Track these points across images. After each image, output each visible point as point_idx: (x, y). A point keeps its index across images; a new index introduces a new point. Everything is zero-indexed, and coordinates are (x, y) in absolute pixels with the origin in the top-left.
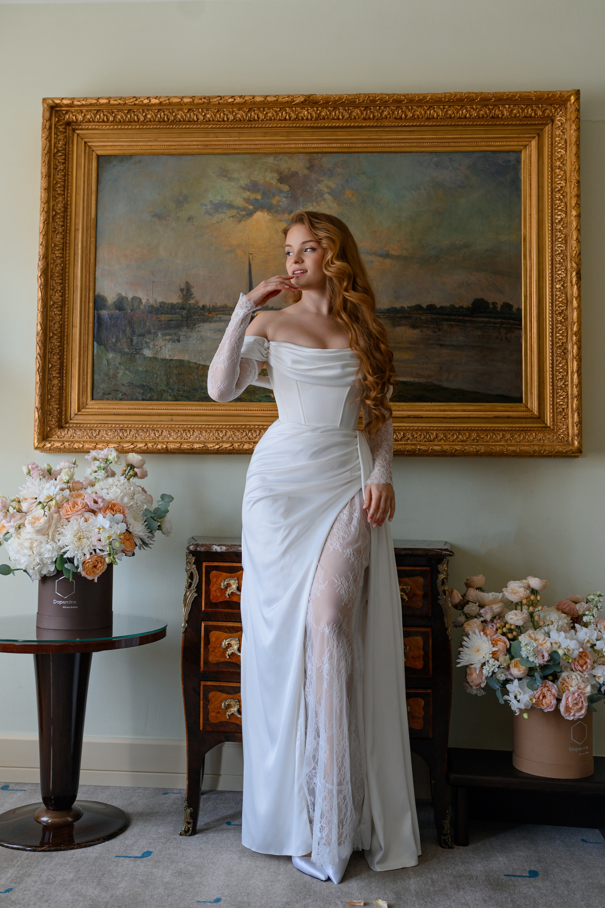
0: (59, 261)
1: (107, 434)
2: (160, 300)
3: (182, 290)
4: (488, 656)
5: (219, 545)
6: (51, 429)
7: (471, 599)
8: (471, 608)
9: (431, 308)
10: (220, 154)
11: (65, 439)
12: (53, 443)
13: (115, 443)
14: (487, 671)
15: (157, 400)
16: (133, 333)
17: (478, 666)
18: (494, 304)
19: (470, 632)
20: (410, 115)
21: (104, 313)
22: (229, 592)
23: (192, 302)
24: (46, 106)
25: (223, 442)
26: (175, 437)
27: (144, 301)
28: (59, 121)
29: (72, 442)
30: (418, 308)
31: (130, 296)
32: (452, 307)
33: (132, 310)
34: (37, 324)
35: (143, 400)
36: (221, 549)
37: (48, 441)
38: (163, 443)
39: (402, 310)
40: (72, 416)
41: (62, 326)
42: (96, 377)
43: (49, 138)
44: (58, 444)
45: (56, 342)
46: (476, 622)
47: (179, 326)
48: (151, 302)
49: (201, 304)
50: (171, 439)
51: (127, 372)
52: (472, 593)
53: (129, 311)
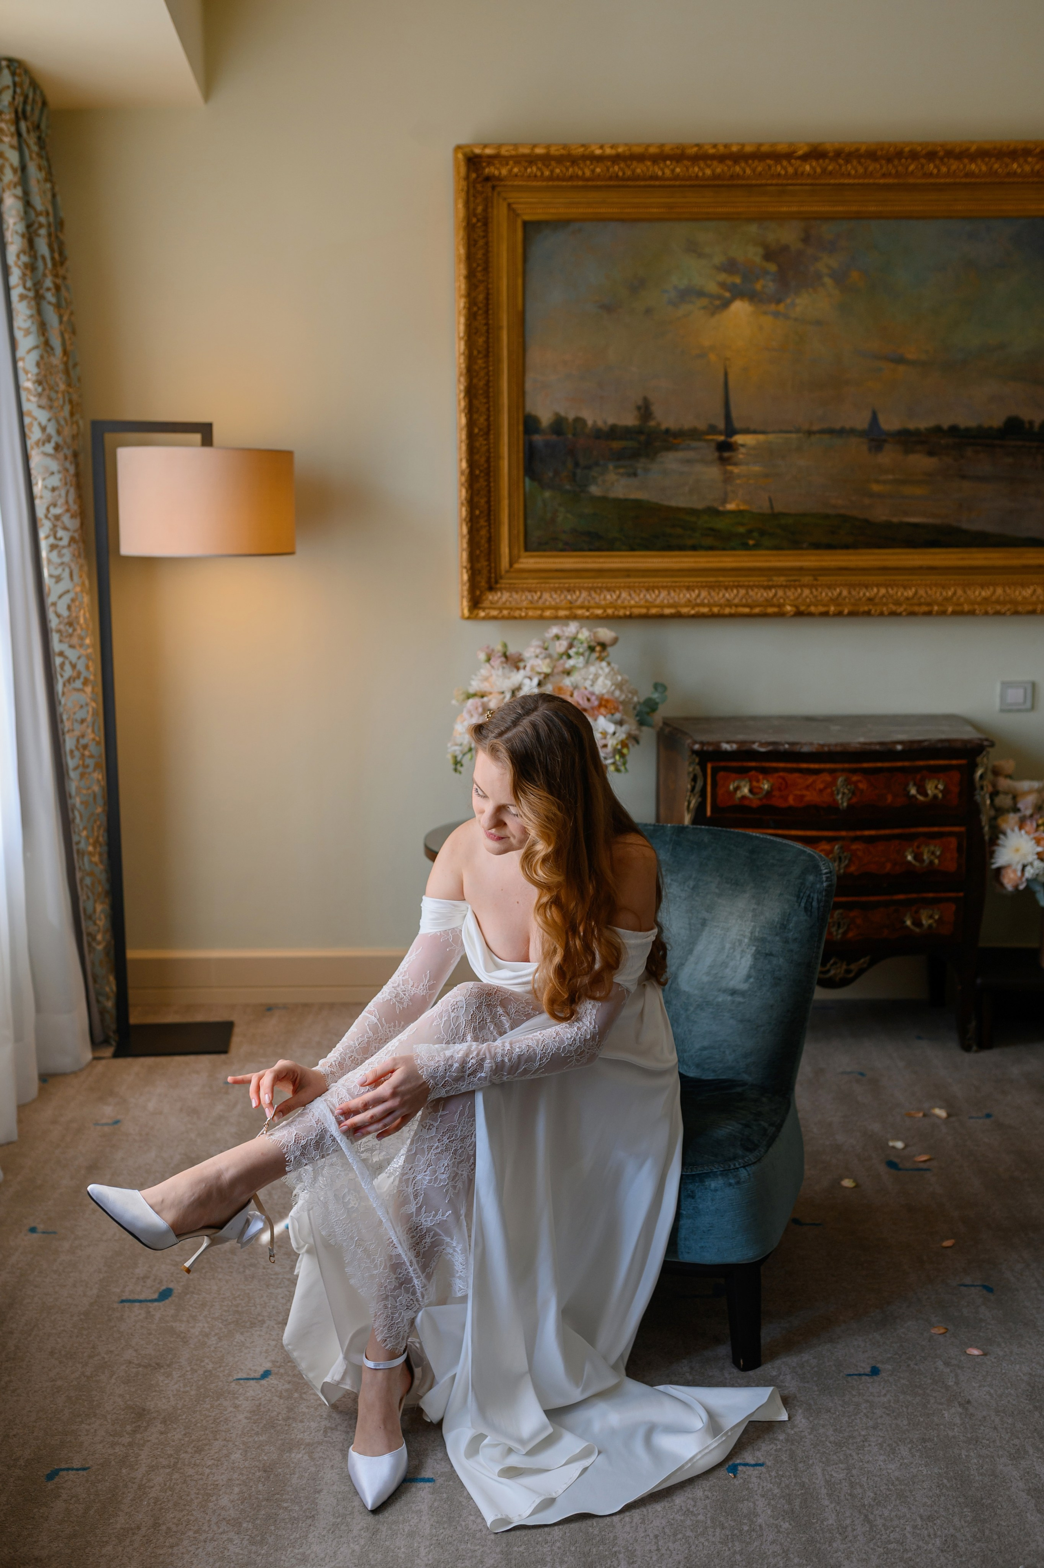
0: (482, 373)
1: (551, 597)
2: (611, 421)
3: (639, 408)
4: (1032, 857)
5: (728, 742)
6: (481, 592)
7: (1000, 789)
8: (1004, 801)
9: (954, 430)
10: (687, 220)
11: (500, 604)
12: (487, 611)
13: (566, 609)
14: (1029, 873)
15: (608, 550)
16: (577, 465)
17: (1020, 867)
18: (1031, 423)
19: (1009, 831)
20: (944, 169)
21: (537, 438)
22: (739, 794)
23: (652, 423)
24: (460, 156)
25: (698, 605)
26: (637, 599)
27: (590, 423)
28: (478, 177)
29: (511, 609)
30: (938, 430)
31: (571, 416)
32: (980, 428)
33: (574, 435)
34: (461, 460)
35: (591, 550)
36: (731, 747)
37: (480, 608)
38: (625, 608)
39: (917, 433)
40: (503, 573)
41: (488, 460)
42: (529, 522)
43: (467, 203)
44: (494, 613)
45: (482, 482)
46: (1013, 818)
47: (635, 455)
48: (600, 424)
49: (664, 427)
50: (632, 602)
51: (569, 516)
52: (1004, 783)
53: (570, 436)
